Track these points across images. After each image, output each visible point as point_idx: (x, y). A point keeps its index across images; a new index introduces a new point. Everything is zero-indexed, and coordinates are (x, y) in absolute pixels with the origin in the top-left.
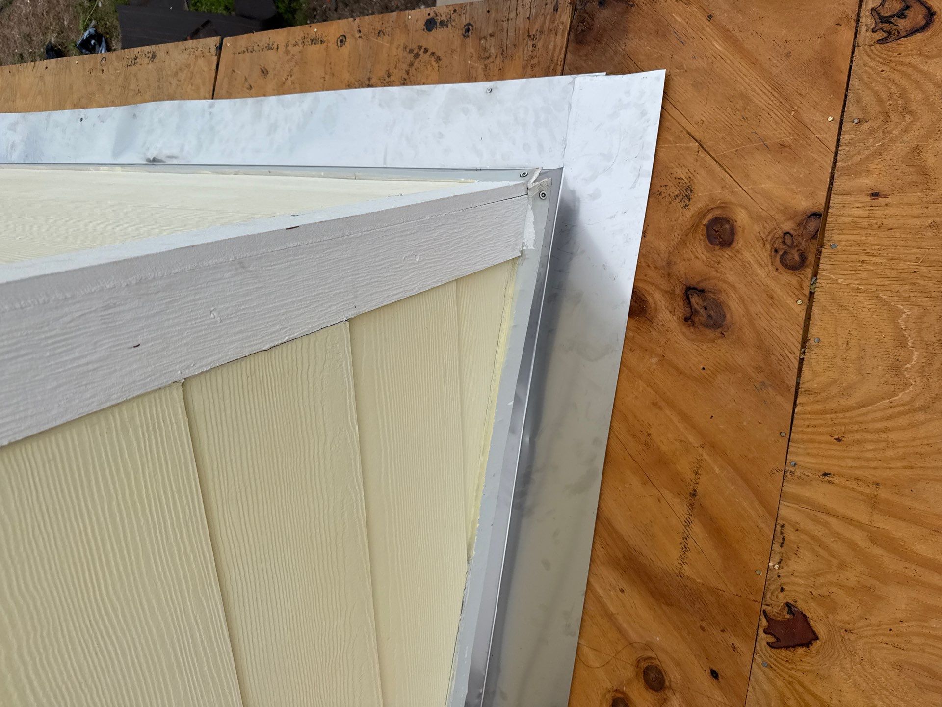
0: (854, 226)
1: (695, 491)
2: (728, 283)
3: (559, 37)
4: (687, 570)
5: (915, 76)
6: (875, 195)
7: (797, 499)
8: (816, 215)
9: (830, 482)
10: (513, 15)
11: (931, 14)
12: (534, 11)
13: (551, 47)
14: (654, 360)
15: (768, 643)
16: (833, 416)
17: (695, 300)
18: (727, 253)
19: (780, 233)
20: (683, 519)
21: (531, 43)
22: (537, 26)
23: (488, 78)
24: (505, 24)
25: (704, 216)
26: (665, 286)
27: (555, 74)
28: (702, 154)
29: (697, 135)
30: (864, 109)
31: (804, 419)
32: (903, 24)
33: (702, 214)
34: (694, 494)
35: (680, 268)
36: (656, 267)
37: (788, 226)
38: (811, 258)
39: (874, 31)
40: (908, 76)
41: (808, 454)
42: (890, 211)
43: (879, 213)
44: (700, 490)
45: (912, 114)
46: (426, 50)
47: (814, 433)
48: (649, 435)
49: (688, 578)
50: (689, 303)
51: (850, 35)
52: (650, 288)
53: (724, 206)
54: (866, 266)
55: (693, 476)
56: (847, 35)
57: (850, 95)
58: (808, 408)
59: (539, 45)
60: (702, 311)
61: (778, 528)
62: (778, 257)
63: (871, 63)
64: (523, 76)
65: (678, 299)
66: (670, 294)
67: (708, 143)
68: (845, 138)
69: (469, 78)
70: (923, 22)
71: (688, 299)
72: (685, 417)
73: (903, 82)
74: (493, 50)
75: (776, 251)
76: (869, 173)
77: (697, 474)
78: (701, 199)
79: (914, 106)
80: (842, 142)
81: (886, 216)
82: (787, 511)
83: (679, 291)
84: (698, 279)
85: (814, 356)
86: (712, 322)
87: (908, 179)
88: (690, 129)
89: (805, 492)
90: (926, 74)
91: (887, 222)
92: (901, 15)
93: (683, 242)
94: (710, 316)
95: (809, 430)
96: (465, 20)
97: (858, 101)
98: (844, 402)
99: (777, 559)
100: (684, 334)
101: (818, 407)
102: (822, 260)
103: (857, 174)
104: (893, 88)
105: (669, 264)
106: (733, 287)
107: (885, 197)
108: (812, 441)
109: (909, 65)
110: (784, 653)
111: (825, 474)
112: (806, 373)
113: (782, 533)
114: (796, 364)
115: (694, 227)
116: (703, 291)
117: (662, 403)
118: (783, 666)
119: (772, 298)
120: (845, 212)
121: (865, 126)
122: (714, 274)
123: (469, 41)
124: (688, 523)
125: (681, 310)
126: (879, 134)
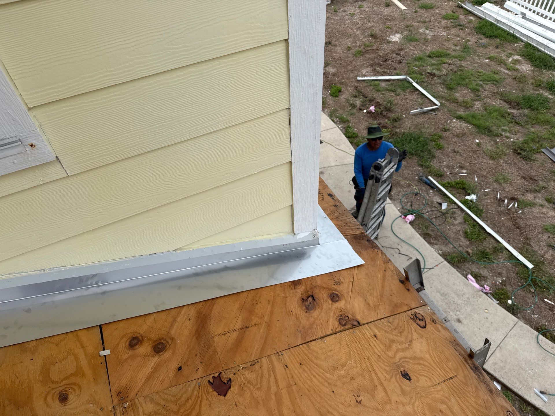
0: (363, 335)
1: (249, 327)
2: (322, 307)
3: (352, 232)
4: (216, 339)
5: (410, 331)
6: (375, 336)
7: (271, 362)
8: (359, 323)
9: (285, 369)
10: (348, 217)
11: (425, 327)
12: (353, 223)
13: (348, 231)
14: (283, 295)
15: (209, 381)
16: (307, 358)
17: (310, 299)
18: (331, 302)
19: (347, 315)
20: (235, 328)
21: (345, 224)
22: (350, 225)
23: (328, 215)
24: (344, 216)
25: (335, 291)
26: (308, 288)
27: (342, 234)
28: (351, 283)
29: (355, 279)
30: (393, 322)
31: (299, 350)
32: (418, 321)
33: (336, 290)
34: (247, 327)
35: (316, 291)
36: (311, 283)
37: (350, 316)
38: (346, 327)
39: (412, 315)
40: (408, 329)
41: (289, 357)
42: (374, 342)
43: (372, 340)
44: (250, 329)
45: (401, 335)
46: (323, 196)
47: (297, 355)
48: (257, 304)
49: (214, 340)
50: (308, 298)
51: (407, 309)
52: (304, 284)
53: (342, 295)
54: (356, 344)
55: (253, 324)
56: (406, 309)
57: (394, 316)
58: (303, 349)
59: (346, 227)
60: (309, 303)
61: (256, 361)
62: (340, 317)
63: (404, 318)
64: (335, 225)
65: (307, 294)
66: (306, 291)
67: (355, 283)
68: (382, 320)
69: (324, 210)
70: (422, 326)
71: (309, 297)
72: (272, 313)
73: (406, 329)
74: (336, 215)
75: (341, 316)
76: (379, 331)
77: (255, 325)
78: (340, 288)
79: (403, 334)
80: (381, 320)
81: (372, 342)
82: (265, 361)
83: (310, 293)
84: (317, 297)
85: (320, 342)
86: (307, 307)
87: (385, 343)
88: (355, 277)
89: (276, 363)
90: (412, 333)
91: (371, 343)
92: (420, 320)
93: (324, 288)
94: (309, 306)
95: (297, 353)
96: (338, 204)
97: (394, 319)
98: (313, 359)
99: (245, 366)
100: (298, 300)
101: (306, 352)
102: (348, 331)
103: (377, 328)
104: (403, 327)
105: (315, 287)
106: (322, 309)
107: (377, 339)
108: (294, 356)
109: (411, 328)
110: (210, 388)
111: (286, 366)
112: (313, 343)
113: (255, 363)
114: (314, 338)
115: (330, 290)
116: (314, 300)
117: (271, 303)
118: (204, 391)
119: (328, 322)
120: (365, 330)
121: (389, 324)
122: (322, 301)
123: (333, 207)
124: (235, 330)
125: (305, 296)
126: (390, 329)
